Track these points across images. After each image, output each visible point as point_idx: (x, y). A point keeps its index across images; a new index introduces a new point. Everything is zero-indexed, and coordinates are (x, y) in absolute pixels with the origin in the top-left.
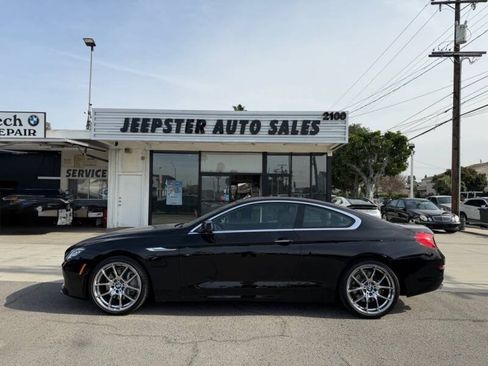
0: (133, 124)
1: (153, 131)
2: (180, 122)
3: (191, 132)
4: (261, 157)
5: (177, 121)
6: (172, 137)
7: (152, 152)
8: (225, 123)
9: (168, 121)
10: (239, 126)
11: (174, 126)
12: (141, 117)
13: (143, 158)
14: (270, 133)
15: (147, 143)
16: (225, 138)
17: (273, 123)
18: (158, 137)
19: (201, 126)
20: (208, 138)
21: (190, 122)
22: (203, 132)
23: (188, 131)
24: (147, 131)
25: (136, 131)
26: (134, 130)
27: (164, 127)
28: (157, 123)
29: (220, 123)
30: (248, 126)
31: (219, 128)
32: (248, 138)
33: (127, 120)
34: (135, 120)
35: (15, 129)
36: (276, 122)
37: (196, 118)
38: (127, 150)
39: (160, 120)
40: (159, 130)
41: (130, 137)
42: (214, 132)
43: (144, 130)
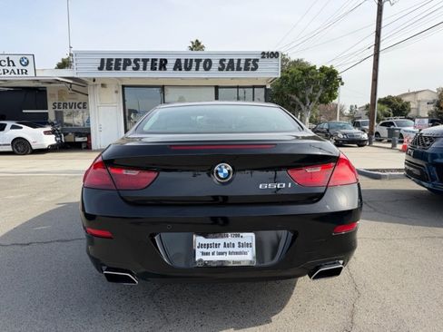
0: (108, 64)
1: (124, 69)
2: (145, 61)
3: (155, 69)
4: (213, 89)
5: (143, 60)
6: (140, 74)
7: (123, 87)
8: (183, 62)
9: (136, 60)
10: (194, 63)
11: (141, 64)
12: (114, 57)
13: (116, 92)
14: (220, 69)
15: (119, 78)
16: (183, 74)
17: (222, 61)
18: (128, 74)
19: (163, 64)
20: (169, 75)
21: (154, 60)
22: (165, 69)
23: (153, 68)
24: (119, 69)
25: (111, 69)
26: (109, 68)
27: (133, 65)
28: (127, 62)
29: (178, 61)
30: (201, 64)
31: (178, 66)
32: (202, 74)
33: (102, 60)
34: (109, 60)
35: (10, 69)
36: (224, 60)
37: (159, 57)
38: (103, 85)
39: (129, 60)
40: (129, 68)
41: (106, 74)
42: (175, 69)
43: (117, 68)
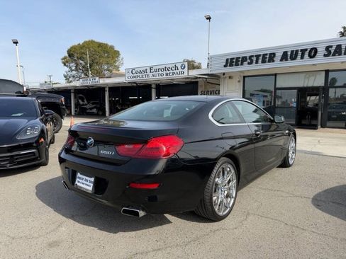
0: (231, 62)
1: (242, 64)
2: (258, 56)
5: (256, 56)
6: (254, 67)
7: (244, 77)
8: (289, 53)
9: (251, 57)
10: (300, 53)
11: (254, 59)
12: (235, 56)
13: (239, 81)
14: (325, 56)
15: (241, 72)
16: (289, 63)
17: (327, 48)
18: (245, 67)
19: (271, 57)
20: (277, 65)
21: (264, 55)
22: (273, 61)
23: (264, 61)
24: (238, 65)
25: (232, 66)
26: (231, 65)
27: (249, 61)
28: (244, 59)
29: (285, 53)
30: (307, 53)
31: (285, 57)
32: (307, 61)
33: (227, 60)
34: (232, 59)
35: (175, 72)
36: (331, 47)
37: (268, 52)
38: (230, 77)
39: (246, 57)
40: (246, 63)
41: (229, 70)
42: (281, 60)
43: (237, 65)
